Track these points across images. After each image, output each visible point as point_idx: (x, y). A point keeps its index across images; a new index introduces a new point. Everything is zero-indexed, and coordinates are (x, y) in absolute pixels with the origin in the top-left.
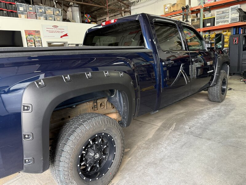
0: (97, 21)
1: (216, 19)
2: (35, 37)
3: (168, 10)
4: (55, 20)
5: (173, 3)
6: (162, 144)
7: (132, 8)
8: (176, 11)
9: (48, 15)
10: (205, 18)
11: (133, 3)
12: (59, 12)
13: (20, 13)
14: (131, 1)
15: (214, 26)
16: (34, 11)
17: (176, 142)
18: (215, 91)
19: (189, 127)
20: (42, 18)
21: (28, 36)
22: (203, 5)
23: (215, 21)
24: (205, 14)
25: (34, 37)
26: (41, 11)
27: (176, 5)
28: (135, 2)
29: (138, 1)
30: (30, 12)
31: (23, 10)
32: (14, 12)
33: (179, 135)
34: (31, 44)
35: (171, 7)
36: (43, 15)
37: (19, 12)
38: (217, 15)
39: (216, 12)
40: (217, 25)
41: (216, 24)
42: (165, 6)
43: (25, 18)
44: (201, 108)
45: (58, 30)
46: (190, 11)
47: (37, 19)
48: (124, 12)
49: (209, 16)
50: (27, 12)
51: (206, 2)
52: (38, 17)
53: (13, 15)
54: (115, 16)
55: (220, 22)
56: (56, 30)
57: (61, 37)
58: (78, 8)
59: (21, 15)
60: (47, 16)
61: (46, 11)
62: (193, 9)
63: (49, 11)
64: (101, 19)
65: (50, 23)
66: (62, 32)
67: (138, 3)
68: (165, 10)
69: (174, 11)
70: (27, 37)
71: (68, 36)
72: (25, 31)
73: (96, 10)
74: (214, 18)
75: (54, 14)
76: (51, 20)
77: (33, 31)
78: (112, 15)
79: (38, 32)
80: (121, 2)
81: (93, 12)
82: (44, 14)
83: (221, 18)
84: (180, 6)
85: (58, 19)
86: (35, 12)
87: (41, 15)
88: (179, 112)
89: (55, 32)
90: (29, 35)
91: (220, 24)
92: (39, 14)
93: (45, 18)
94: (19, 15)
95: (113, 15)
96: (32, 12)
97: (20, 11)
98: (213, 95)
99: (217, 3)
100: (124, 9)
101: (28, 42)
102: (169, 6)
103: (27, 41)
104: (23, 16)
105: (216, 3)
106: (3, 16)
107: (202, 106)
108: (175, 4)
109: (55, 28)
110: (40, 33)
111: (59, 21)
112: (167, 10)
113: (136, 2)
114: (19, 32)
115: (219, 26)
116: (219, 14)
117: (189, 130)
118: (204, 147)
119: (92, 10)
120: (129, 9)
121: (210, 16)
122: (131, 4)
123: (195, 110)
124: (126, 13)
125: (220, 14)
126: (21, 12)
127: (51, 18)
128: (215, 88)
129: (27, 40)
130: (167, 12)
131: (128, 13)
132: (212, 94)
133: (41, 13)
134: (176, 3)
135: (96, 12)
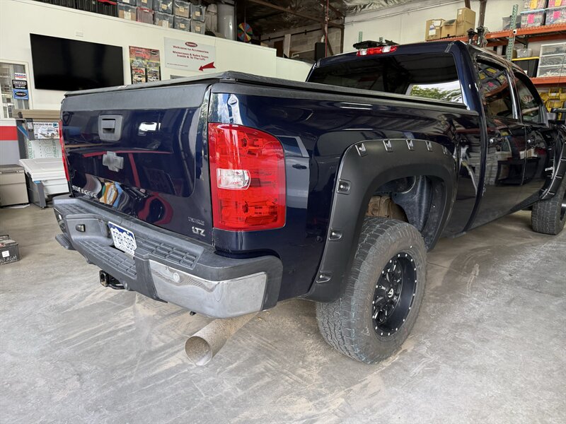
0: (262, 39)
1: (540, 63)
2: (148, 63)
3: (434, 34)
4: (190, 31)
5: (448, 19)
6: (467, 297)
7: (347, 19)
8: (453, 37)
9: (178, 17)
10: (516, 57)
11: (352, 8)
12: (201, 14)
13: (122, 8)
14: (348, 4)
15: (536, 76)
16: (151, 7)
17: (494, 295)
18: (548, 210)
19: (508, 273)
20: (166, 23)
21: (134, 59)
22: (515, 30)
23: (539, 66)
24: (518, 51)
25: (146, 63)
26: (164, 7)
27: (454, 24)
28: (356, 6)
29: (365, 6)
30: (143, 7)
31: (128, 2)
32: (110, 4)
33: (494, 285)
34: (139, 79)
35: (444, 28)
36: (167, 16)
37: (122, 4)
38: (543, 54)
39: (542, 48)
40: (542, 76)
41: (541, 74)
42: (430, 22)
43: (132, 19)
44: (518, 243)
45: (196, 53)
46: (485, 41)
47: (154, 24)
48: (328, 27)
49: (526, 55)
50: (136, 8)
51: (523, 24)
52: (157, 19)
53: (108, 9)
54: (306, 32)
55: (548, 71)
56: (192, 52)
57: (201, 69)
58: (233, 7)
59: (125, 12)
60: (176, 20)
61: (176, 9)
62: (492, 36)
63: (181, 9)
64: (272, 35)
65: (182, 36)
66: (204, 58)
67: (363, 10)
68: (427, 33)
69: (448, 36)
70: (133, 61)
71: (214, 67)
72: (130, 47)
73: (265, 17)
74: (537, 60)
75: (190, 17)
76: (183, 29)
77: (146, 49)
78: (298, 30)
79: (155, 53)
80: (325, 3)
81: (256, 19)
82: (170, 15)
83: (552, 61)
84: (463, 27)
85: (198, 29)
86: (153, 9)
87: (164, 18)
88: (475, 247)
89: (189, 56)
90: (137, 58)
91: (549, 74)
92: (161, 13)
93: (171, 24)
94: (120, 12)
95: (303, 30)
96: (145, 7)
97: (124, 3)
98: (543, 218)
99: (548, 28)
100: (329, 20)
101: (134, 72)
102: (438, 23)
103: (132, 70)
104: (128, 15)
105: (545, 29)
106: (89, 11)
107: (517, 238)
108: (453, 21)
109: (191, 48)
110: (159, 56)
111: (199, 33)
112: (432, 33)
113: (360, 6)
114: (119, 50)
115: (547, 79)
116: (548, 52)
117: (510, 277)
118: (551, 307)
119: (255, 15)
120: (340, 22)
121: (529, 55)
122: (347, 11)
123: (508, 246)
124: (332, 29)
125: (550, 53)
126: (125, 5)
127: (182, 26)
128: (550, 204)
129: (131, 67)
130: (432, 36)
131: (336, 29)
132: (542, 215)
133: (164, 11)
134: (456, 18)
135: (263, 20)
